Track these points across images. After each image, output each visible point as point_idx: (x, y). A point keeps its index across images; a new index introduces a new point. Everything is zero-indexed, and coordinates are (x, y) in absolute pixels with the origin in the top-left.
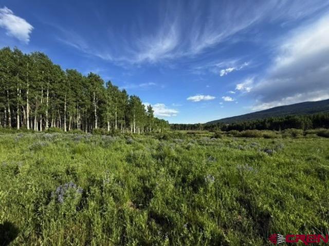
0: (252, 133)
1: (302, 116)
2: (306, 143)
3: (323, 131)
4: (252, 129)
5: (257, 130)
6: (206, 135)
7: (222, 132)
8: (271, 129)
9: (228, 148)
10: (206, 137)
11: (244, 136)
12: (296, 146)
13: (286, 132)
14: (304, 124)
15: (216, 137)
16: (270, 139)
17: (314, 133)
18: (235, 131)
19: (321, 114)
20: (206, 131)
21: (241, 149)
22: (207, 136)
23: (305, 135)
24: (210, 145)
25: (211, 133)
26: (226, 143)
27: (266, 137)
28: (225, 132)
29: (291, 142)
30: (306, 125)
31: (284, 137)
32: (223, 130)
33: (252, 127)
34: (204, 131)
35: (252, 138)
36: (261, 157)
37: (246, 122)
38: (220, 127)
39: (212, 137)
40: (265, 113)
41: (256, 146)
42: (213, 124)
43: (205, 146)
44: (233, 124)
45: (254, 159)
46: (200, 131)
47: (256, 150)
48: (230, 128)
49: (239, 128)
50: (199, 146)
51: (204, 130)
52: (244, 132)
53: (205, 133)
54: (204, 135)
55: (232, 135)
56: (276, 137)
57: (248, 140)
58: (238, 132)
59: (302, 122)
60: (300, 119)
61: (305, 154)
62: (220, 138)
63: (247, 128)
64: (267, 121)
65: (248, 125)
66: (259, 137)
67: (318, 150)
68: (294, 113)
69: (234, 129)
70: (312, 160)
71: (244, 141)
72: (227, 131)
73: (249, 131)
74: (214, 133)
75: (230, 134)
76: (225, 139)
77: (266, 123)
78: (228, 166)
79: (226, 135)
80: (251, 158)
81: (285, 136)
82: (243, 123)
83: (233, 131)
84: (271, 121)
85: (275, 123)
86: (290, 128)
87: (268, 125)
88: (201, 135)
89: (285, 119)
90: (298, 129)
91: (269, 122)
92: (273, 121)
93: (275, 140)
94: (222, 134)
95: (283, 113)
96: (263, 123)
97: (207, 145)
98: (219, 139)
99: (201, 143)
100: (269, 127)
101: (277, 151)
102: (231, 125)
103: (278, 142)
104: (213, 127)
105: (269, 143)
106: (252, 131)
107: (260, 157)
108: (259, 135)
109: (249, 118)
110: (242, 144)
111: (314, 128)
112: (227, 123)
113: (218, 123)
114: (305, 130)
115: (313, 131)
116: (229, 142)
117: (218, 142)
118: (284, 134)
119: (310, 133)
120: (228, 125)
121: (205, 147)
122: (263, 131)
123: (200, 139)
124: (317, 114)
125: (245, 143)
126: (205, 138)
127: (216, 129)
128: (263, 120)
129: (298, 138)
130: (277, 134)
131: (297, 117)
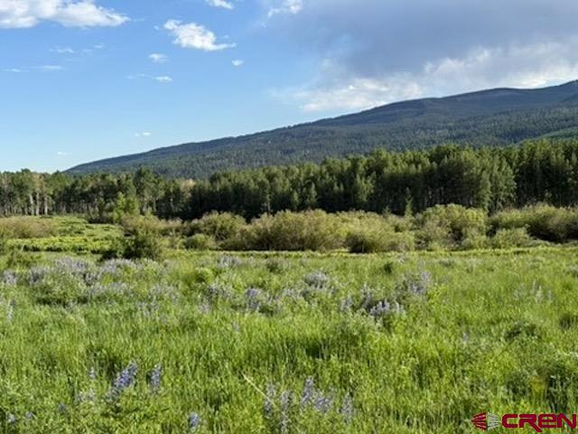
0: (301, 223)
1: (485, 149)
2: (497, 269)
3: (546, 217)
4: (302, 207)
5: (322, 214)
6: (69, 240)
7: (162, 224)
8: (375, 206)
9: (202, 312)
10: (73, 257)
11: (266, 242)
12: (469, 280)
13: (429, 223)
14: (490, 185)
15: (129, 255)
16: (373, 256)
17: (518, 226)
18: (227, 216)
19: (543, 145)
20: (72, 218)
21: (264, 310)
22: (78, 250)
23: (491, 233)
24: (101, 299)
25: (98, 229)
26: (187, 281)
27: (359, 246)
28: (177, 223)
29: (448, 265)
30: (495, 189)
31: (423, 243)
32: (163, 212)
33: (303, 197)
34: (57, 221)
35: (304, 254)
36: (354, 340)
37: (275, 169)
38: (148, 197)
39: (108, 255)
40: (356, 129)
41: (325, 293)
42: (112, 179)
43: (79, 309)
44: (214, 179)
45: (325, 351)
46: (32, 222)
47: (326, 309)
48: (201, 204)
49: (247, 203)
50: (41, 312)
51: (56, 210)
52: (265, 222)
53: (64, 233)
54: (55, 241)
55: (211, 241)
56: (393, 247)
57: (285, 259)
58: (239, 224)
59: (485, 176)
60: (477, 163)
61: (503, 314)
62: (150, 255)
63: (282, 203)
64: (361, 168)
65: (283, 185)
66: (330, 246)
67: (539, 293)
68: (460, 136)
69: (222, 208)
70: (524, 337)
71: (272, 268)
72: (186, 216)
73: (290, 216)
74: (115, 232)
75: (199, 237)
76: (182, 262)
77: (360, 181)
78: (216, 404)
79: (180, 241)
80: (314, 351)
81: (428, 240)
82: (262, 177)
83: (214, 216)
84: (376, 169)
85: (393, 177)
86: (445, 203)
87: (366, 186)
88: (39, 243)
89: (428, 163)
90: (469, 206)
91: (368, 173)
92: (386, 170)
93: (393, 257)
94: (165, 233)
95: (422, 135)
96: (347, 178)
97: (83, 301)
98: (152, 265)
99: (46, 289)
100: (370, 197)
101: (407, 308)
102: (207, 184)
103: (407, 266)
104: (111, 192)
105: (374, 272)
106: (301, 215)
107: (349, 341)
108: (330, 237)
109: (287, 152)
110: (262, 286)
111: (519, 205)
112: (187, 173)
113: (140, 174)
114: (491, 212)
115: (515, 214)
116: (200, 278)
117: (143, 277)
118: (421, 233)
119: (507, 226)
120: (191, 183)
121: (77, 315)
122: (344, 215)
123: (37, 270)
124: (528, 143)
125: (275, 278)
126: (68, 261)
127: (127, 209)
128: (348, 165)
129: (471, 247)
130: (397, 229)
131: (467, 155)
